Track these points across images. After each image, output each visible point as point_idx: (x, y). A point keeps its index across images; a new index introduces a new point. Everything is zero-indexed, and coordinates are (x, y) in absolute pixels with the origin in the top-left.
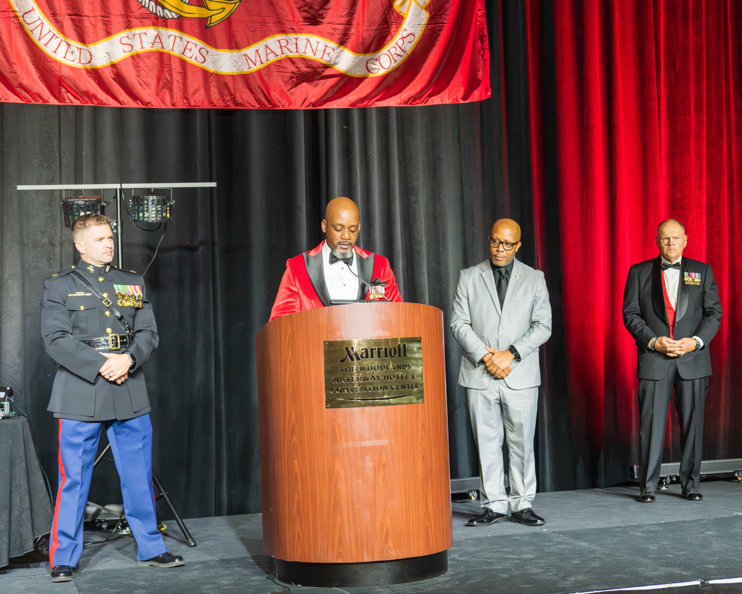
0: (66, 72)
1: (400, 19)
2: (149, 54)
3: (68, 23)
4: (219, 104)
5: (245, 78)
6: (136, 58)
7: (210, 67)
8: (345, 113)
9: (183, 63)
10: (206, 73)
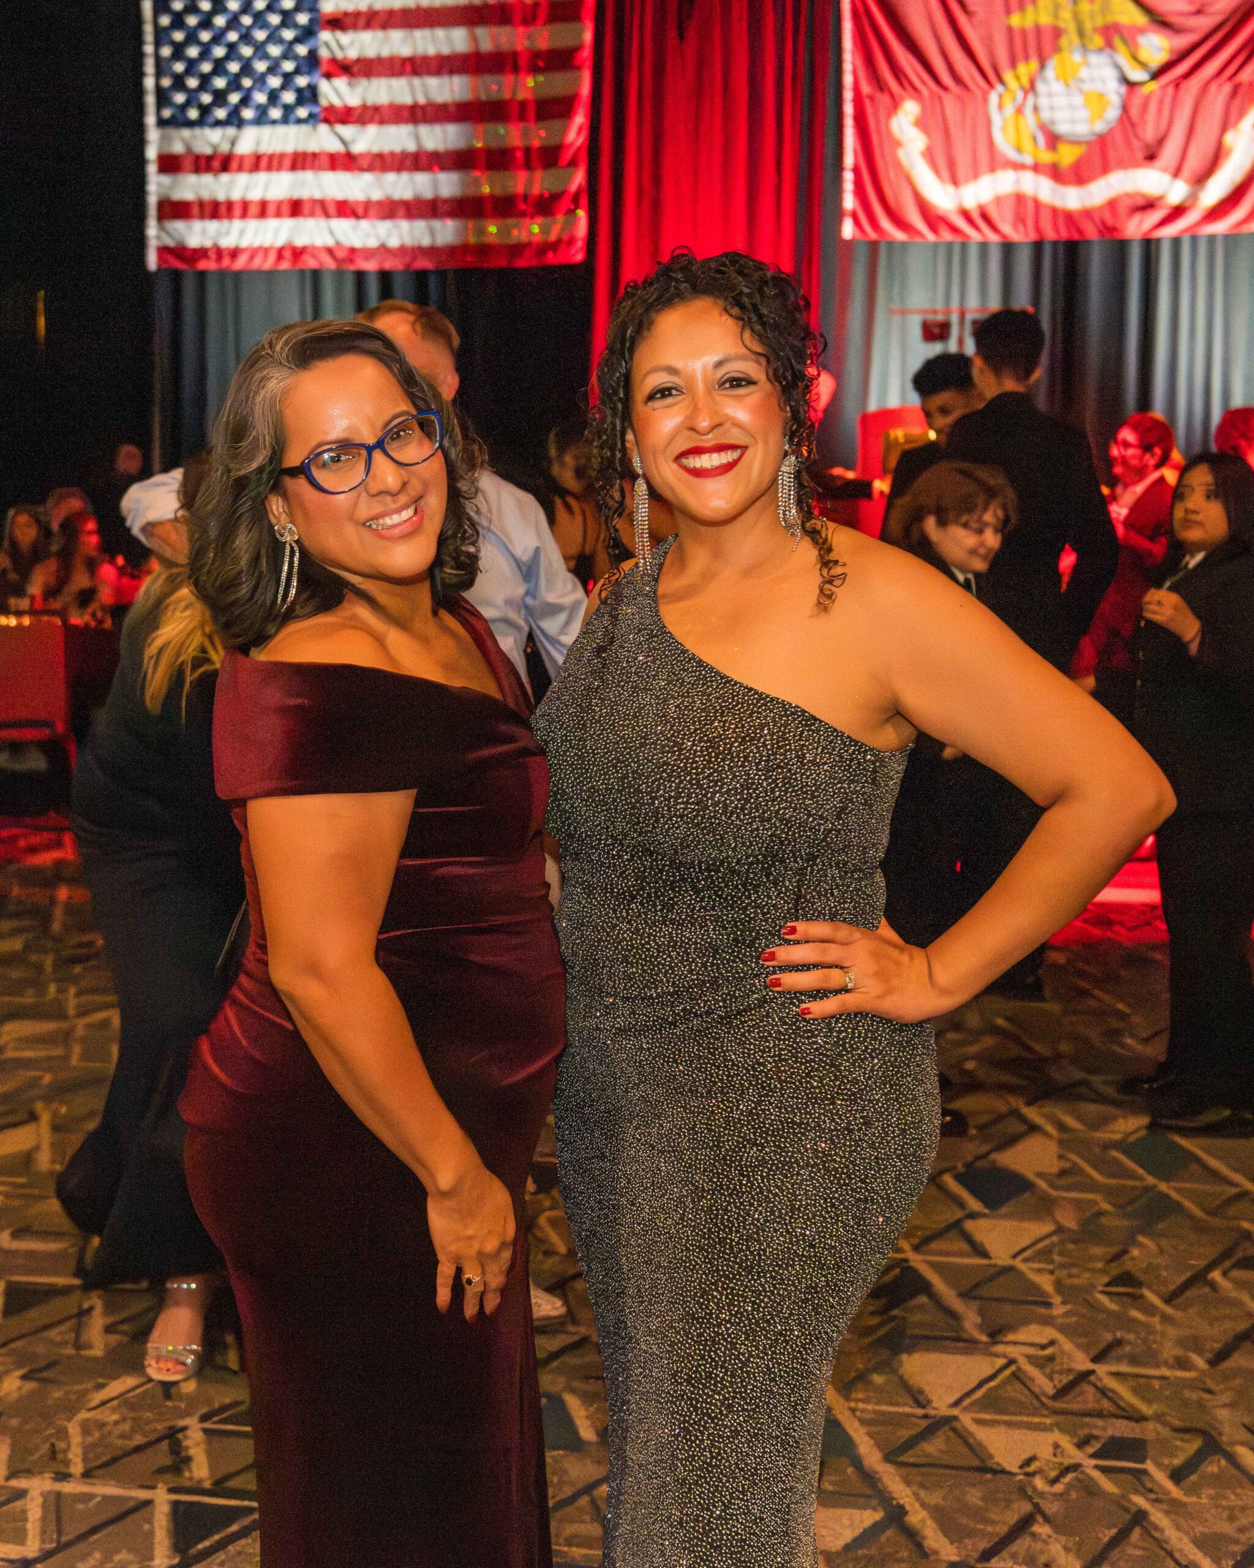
0: (941, 213)
1: (1229, 152)
2: (1007, 196)
3: (945, 173)
4: (1064, 234)
5: (1087, 213)
6: (998, 200)
7: (1058, 203)
8: (1176, 242)
9: (1037, 204)
10: (1054, 211)
